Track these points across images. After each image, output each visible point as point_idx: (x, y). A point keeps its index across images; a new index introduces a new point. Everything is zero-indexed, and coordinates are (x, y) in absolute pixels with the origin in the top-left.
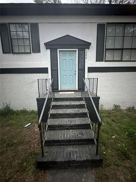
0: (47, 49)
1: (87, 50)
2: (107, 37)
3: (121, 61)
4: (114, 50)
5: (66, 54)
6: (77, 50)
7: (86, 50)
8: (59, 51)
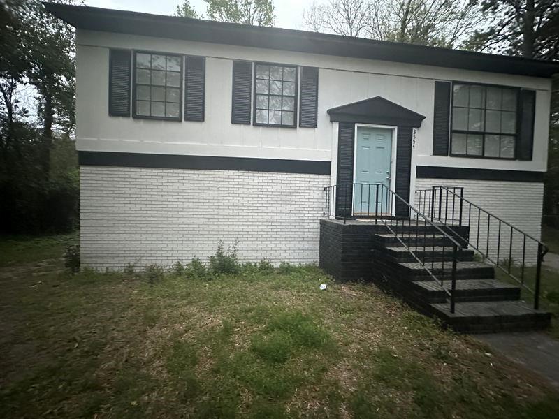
0: (332, 121)
1: (416, 129)
2: (454, 109)
3: (482, 157)
4: (469, 135)
5: (369, 134)
6: (396, 128)
7: (414, 129)
8: (358, 127)
